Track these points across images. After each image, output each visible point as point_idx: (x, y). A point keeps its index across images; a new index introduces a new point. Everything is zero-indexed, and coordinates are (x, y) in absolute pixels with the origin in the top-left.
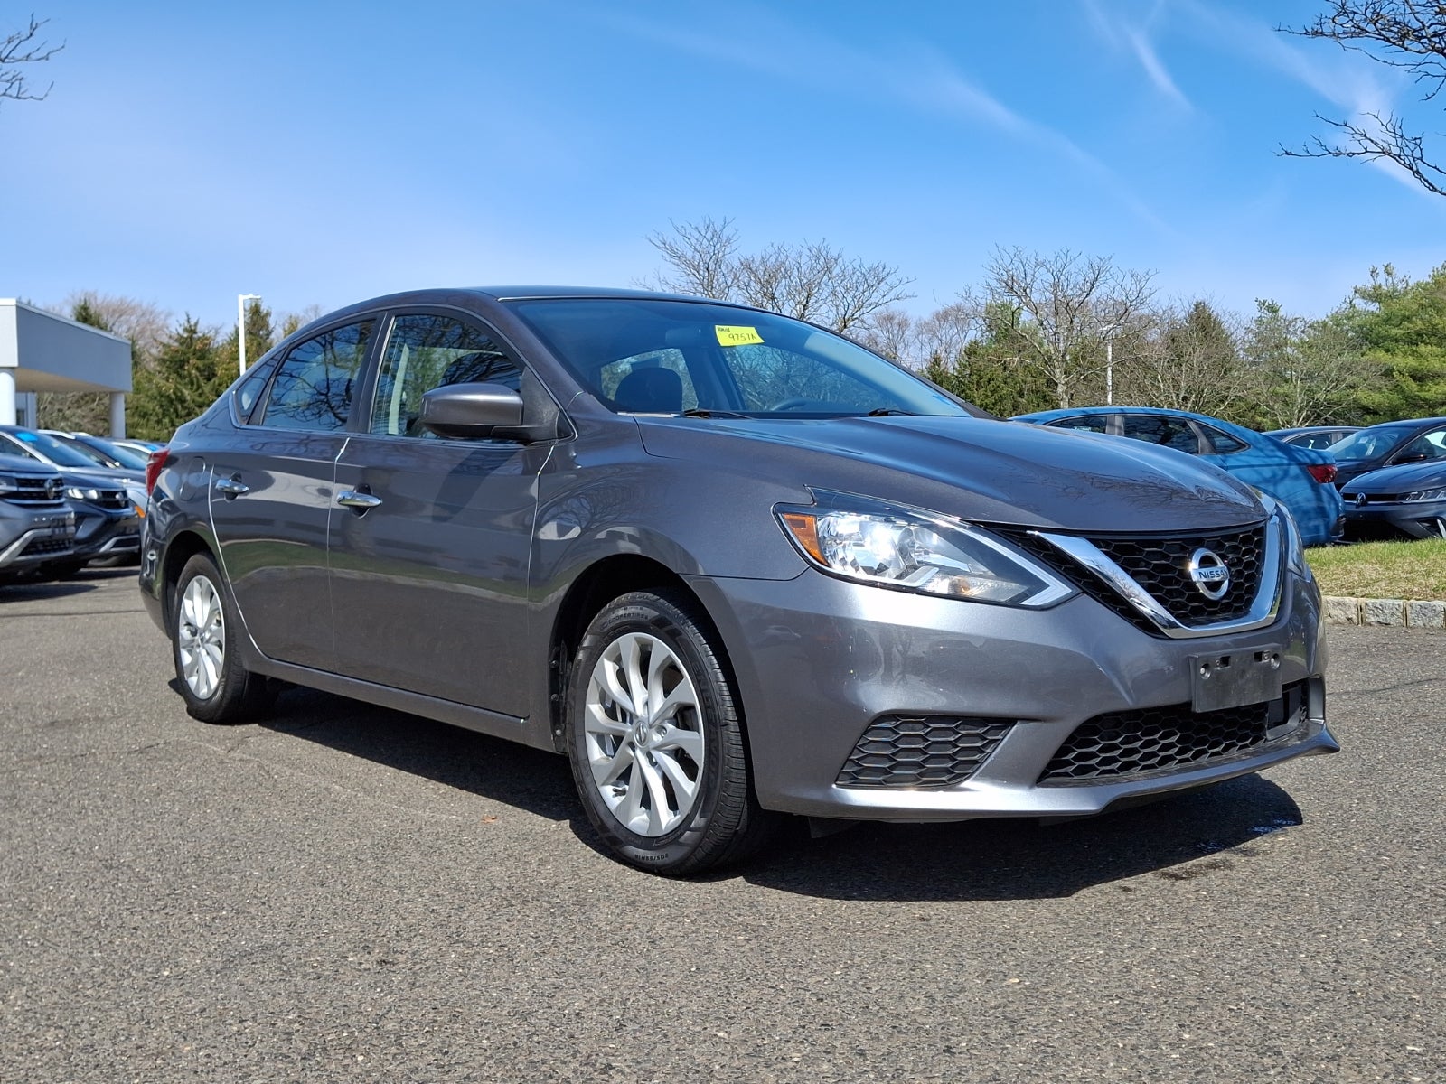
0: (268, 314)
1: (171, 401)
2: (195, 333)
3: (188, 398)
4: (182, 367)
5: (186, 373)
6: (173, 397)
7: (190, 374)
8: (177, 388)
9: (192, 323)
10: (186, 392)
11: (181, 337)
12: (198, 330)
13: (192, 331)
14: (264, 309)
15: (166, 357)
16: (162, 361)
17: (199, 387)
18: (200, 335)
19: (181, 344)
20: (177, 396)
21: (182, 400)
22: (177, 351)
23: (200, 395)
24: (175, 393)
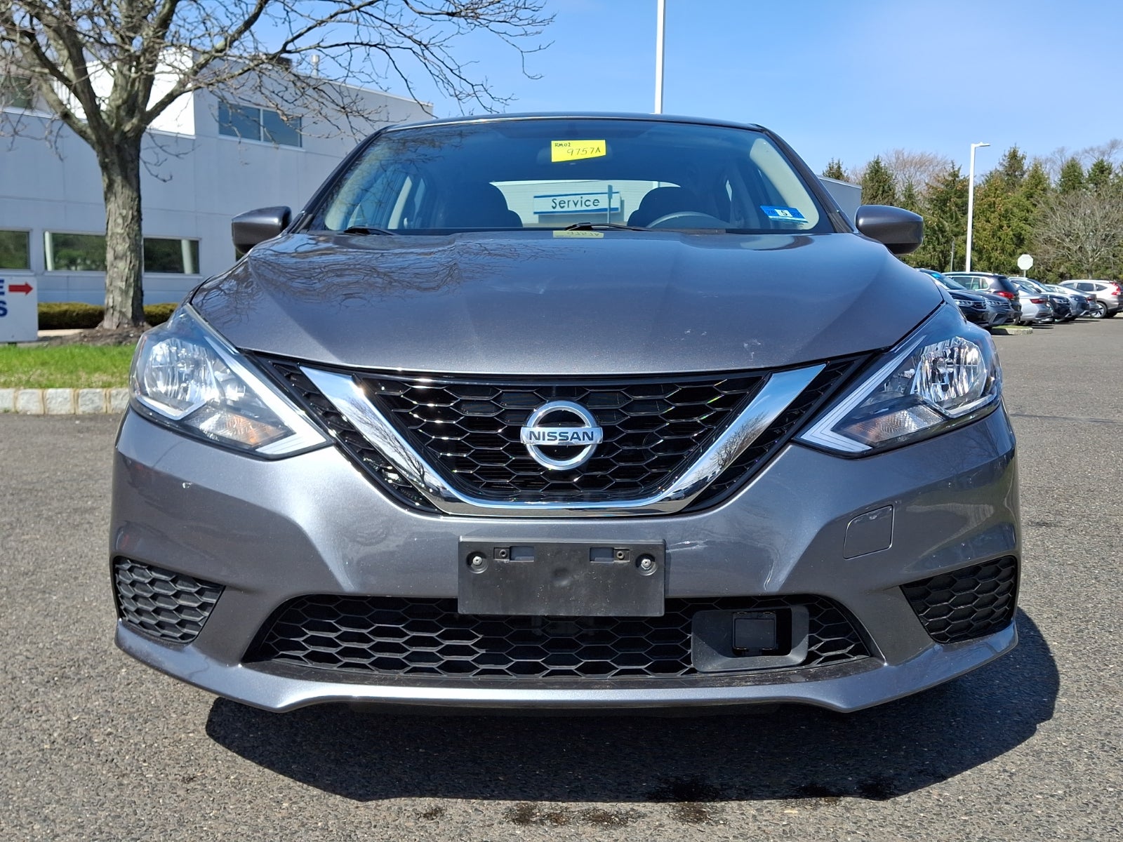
0: (1024, 158)
1: (934, 232)
2: (958, 177)
3: (948, 229)
4: (945, 205)
5: (948, 209)
6: (936, 228)
7: (950, 209)
8: (939, 221)
9: (956, 169)
10: (946, 224)
11: (947, 180)
12: (960, 175)
13: (955, 175)
14: (1020, 154)
15: (934, 197)
16: (931, 201)
17: (957, 219)
18: (961, 178)
19: (947, 186)
20: (939, 228)
21: (942, 230)
22: (942, 192)
23: (957, 226)
24: (937, 225)
